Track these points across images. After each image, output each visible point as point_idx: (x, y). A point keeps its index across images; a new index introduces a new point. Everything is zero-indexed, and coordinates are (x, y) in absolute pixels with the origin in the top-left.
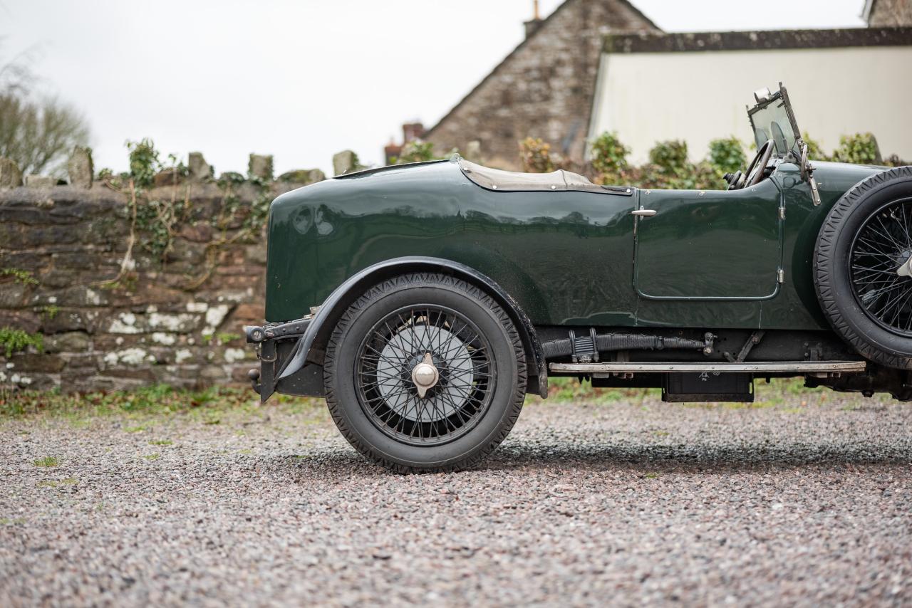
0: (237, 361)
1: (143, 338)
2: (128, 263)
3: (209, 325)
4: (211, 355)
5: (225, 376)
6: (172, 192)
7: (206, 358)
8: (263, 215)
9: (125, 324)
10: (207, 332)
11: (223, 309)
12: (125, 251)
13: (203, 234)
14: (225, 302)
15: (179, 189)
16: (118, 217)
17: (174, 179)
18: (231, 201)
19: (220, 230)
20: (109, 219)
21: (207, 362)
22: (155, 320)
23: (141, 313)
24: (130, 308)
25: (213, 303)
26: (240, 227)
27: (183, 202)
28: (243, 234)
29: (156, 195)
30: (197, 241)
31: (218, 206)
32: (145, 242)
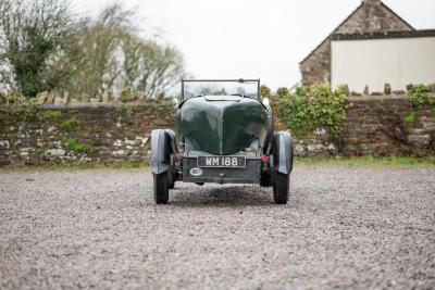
1: (123, 147)
2: (119, 125)
3: (143, 144)
4: (143, 153)
6: (131, 104)
8: (158, 111)
9: (118, 143)
10: (142, 146)
12: (118, 121)
13: (140, 116)
14: (147, 137)
15: (134, 103)
16: (116, 112)
17: (133, 100)
18: (149, 107)
19: (145, 115)
20: (113, 112)
21: (142, 155)
22: (127, 142)
23: (123, 140)
24: (119, 138)
25: (144, 137)
27: (135, 107)
28: (153, 116)
29: (127, 105)
30: (139, 119)
31: (145, 108)
32: (124, 119)
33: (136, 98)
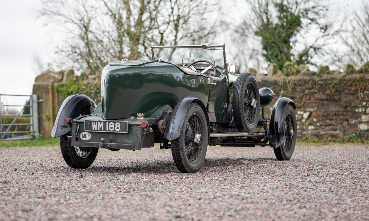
0: (312, 130)
3: (304, 118)
4: (305, 128)
5: (308, 134)
6: (292, 78)
7: (303, 128)
8: (318, 84)
10: (303, 120)
11: (308, 114)
12: (280, 95)
13: (302, 90)
14: (308, 111)
15: (296, 77)
16: (279, 85)
17: (295, 74)
18: (309, 80)
19: (306, 89)
20: (276, 86)
21: (303, 130)
25: (305, 112)
26: (313, 88)
27: (296, 80)
28: (313, 90)
29: (289, 78)
30: (299, 92)
31: (306, 82)
32: (285, 93)
33: (298, 72)
